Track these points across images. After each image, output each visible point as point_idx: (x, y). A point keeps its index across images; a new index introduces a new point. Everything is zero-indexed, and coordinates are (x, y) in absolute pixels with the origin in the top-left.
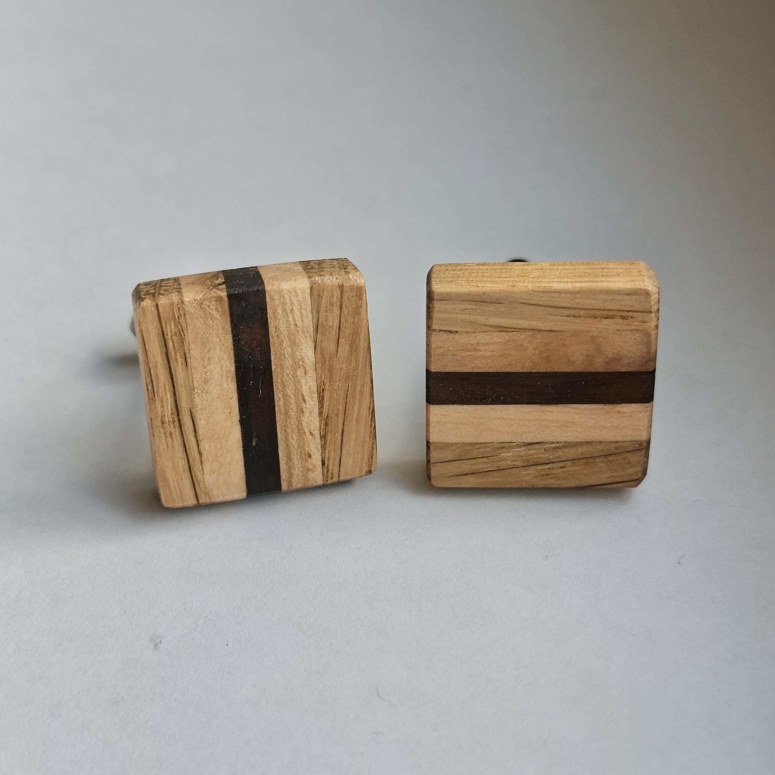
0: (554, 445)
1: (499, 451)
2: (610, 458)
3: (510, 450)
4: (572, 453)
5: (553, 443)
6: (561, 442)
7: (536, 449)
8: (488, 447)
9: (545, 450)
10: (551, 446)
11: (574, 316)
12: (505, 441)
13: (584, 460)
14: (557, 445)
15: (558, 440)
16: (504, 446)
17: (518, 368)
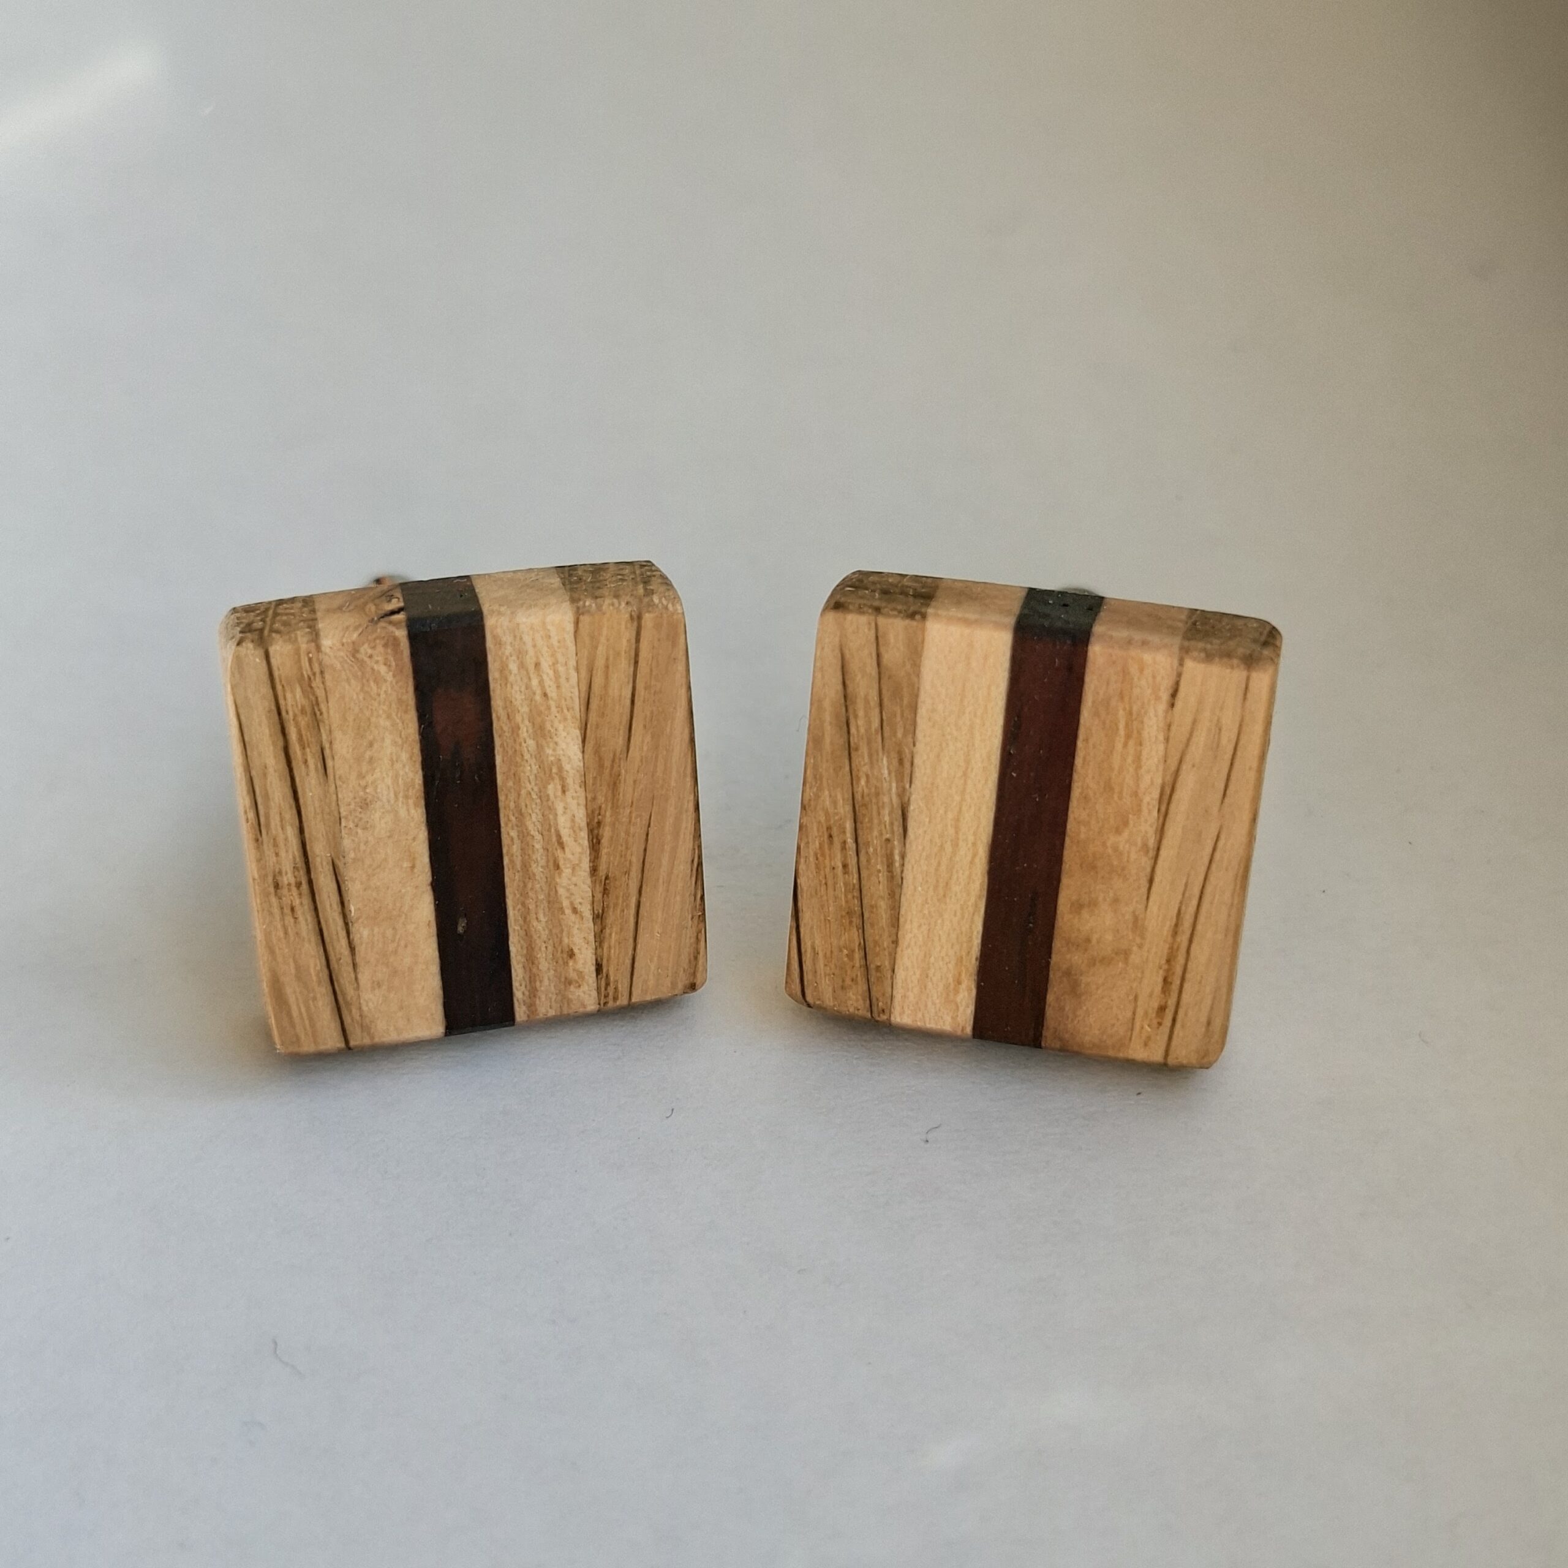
0: (897, 857)
1: (894, 755)
2: (858, 955)
3: (893, 774)
4: (877, 888)
5: (903, 856)
6: (902, 872)
7: (892, 824)
8: (905, 735)
9: (888, 840)
10: (897, 852)
11: (1176, 925)
12: (916, 769)
13: (857, 909)
14: (897, 864)
15: (908, 867)
16: (904, 766)
17: (1076, 811)
